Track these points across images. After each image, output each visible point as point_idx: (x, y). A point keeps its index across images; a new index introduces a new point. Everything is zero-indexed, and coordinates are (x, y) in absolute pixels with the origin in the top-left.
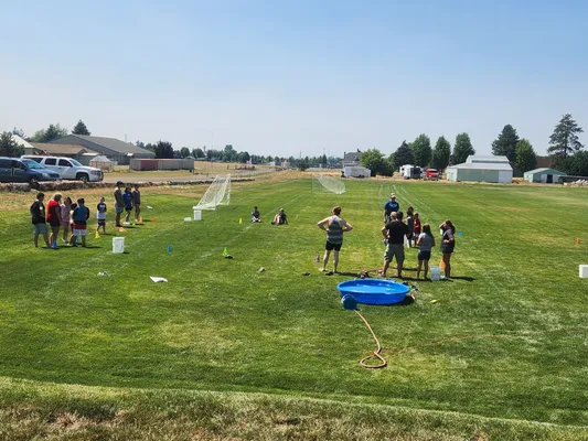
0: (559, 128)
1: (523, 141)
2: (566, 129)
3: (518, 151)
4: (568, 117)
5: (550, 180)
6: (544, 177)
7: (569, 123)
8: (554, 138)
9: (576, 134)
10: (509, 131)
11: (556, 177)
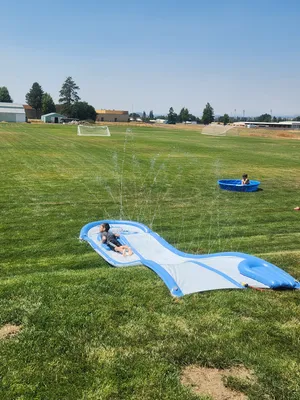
0: (65, 86)
1: (46, 95)
2: (69, 87)
3: (44, 101)
4: (69, 79)
5: (56, 121)
6: (53, 119)
7: (71, 83)
8: (62, 93)
9: (76, 90)
10: (36, 86)
11: (60, 119)
